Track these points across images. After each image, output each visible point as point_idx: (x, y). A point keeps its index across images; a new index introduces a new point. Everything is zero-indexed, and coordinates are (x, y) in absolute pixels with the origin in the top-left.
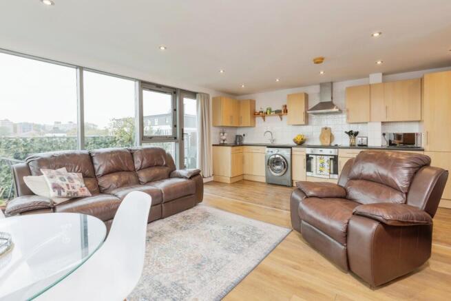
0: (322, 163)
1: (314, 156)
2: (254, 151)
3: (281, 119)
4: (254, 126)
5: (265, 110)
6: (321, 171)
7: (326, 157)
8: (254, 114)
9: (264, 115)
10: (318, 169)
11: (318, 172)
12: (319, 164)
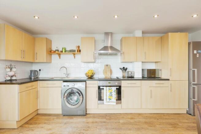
0: (111, 93)
1: (105, 88)
2: (49, 86)
3: (75, 57)
4: (50, 62)
5: (60, 49)
6: (110, 99)
7: (113, 88)
8: (50, 52)
9: (59, 53)
10: (108, 98)
11: (108, 100)
12: (108, 94)
